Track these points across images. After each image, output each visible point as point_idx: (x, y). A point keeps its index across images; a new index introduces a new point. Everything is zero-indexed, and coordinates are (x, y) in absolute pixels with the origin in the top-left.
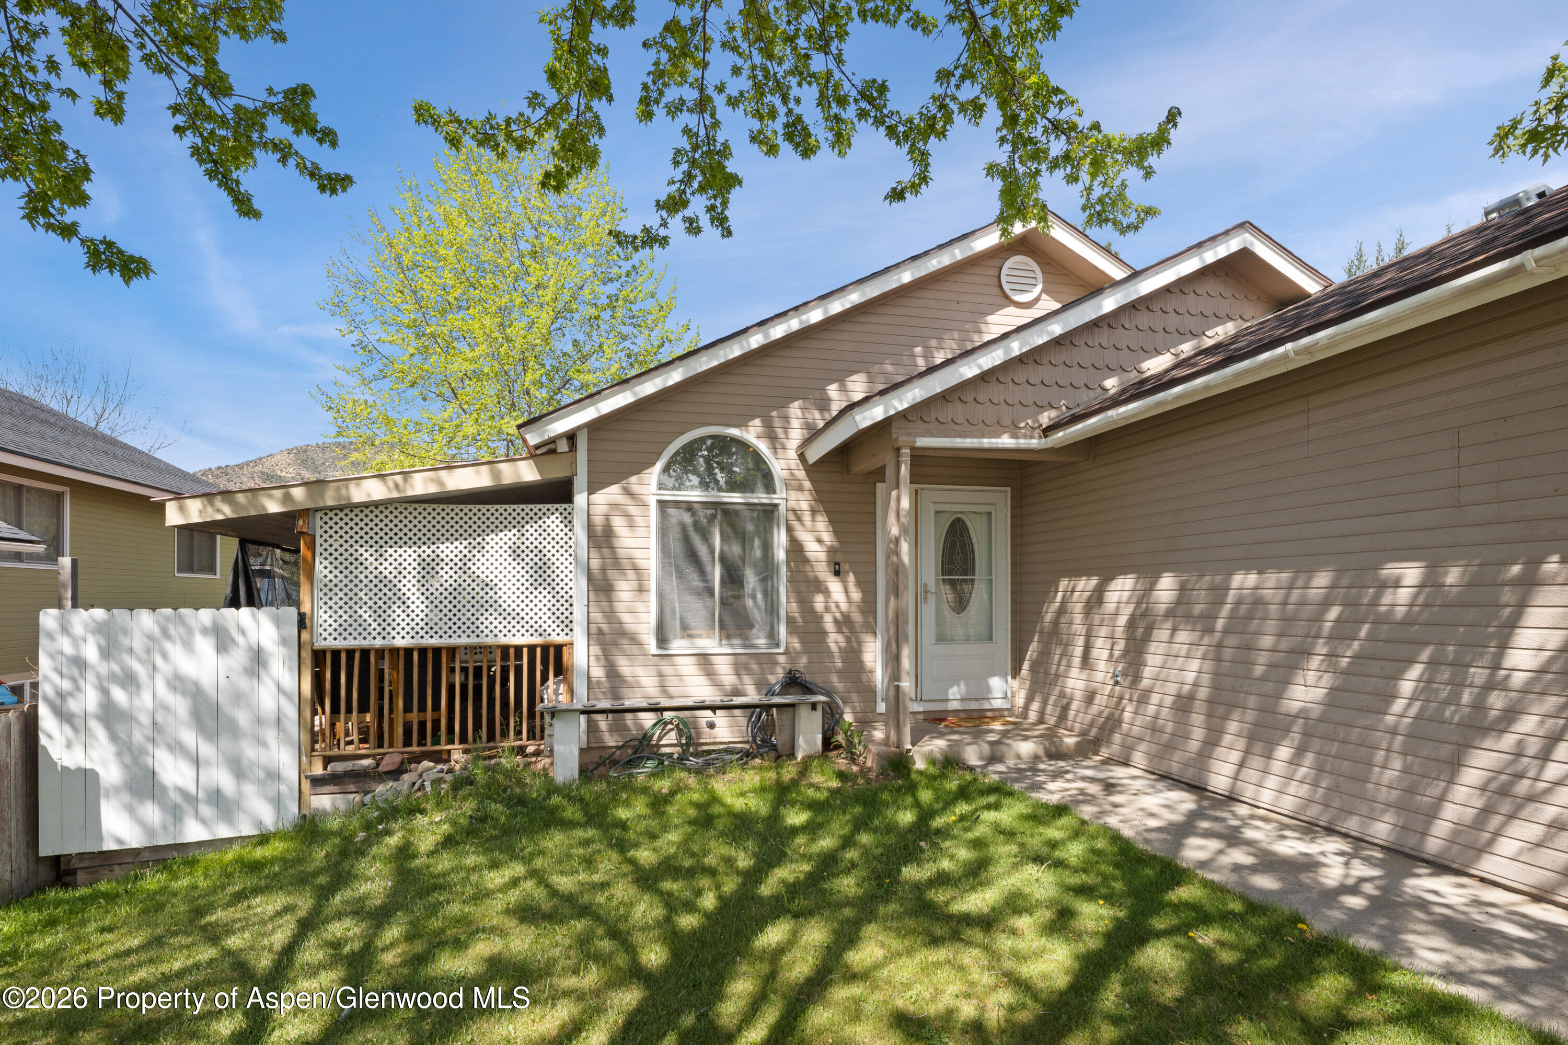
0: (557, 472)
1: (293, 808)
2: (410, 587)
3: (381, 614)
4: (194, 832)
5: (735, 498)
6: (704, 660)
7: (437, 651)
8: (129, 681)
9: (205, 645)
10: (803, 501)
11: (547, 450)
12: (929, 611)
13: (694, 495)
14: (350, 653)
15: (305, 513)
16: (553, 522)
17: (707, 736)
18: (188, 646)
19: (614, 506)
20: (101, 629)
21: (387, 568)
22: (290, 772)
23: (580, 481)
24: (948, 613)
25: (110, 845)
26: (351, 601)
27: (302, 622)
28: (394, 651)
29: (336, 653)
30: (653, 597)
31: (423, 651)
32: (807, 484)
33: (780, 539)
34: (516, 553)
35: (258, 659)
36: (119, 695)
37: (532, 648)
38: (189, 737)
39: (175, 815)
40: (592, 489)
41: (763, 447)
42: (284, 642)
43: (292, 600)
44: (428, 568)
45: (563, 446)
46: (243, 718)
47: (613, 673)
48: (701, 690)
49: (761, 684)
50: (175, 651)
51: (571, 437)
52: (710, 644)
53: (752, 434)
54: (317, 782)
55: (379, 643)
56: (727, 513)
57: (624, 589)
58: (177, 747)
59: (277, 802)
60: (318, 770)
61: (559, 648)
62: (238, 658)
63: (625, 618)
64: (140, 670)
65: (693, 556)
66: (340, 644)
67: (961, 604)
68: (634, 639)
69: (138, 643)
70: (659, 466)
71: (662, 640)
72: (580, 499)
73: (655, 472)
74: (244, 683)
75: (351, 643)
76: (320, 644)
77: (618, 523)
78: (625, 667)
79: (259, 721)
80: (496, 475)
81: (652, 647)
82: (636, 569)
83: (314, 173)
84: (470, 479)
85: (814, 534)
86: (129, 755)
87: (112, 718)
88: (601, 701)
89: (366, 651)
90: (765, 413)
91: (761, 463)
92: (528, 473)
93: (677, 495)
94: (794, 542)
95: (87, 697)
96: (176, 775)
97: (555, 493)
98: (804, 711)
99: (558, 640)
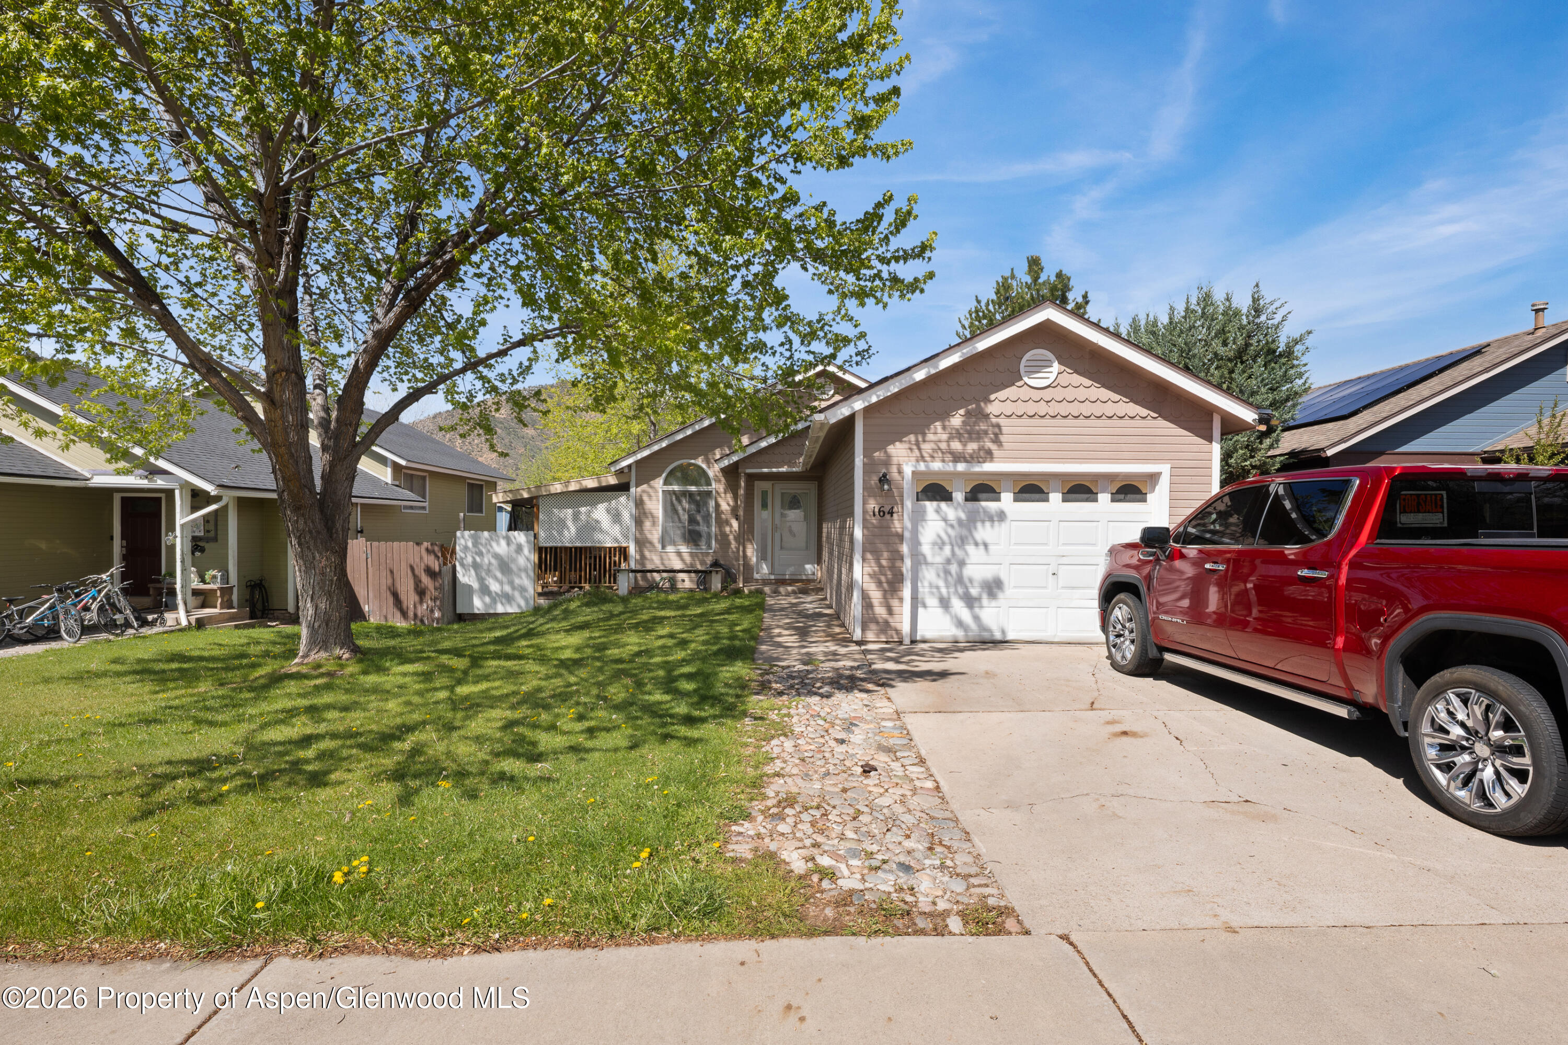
0: (624, 480)
1: (532, 602)
2: (570, 523)
3: (561, 533)
4: (500, 609)
5: (693, 488)
6: (679, 554)
7: (581, 548)
8: (480, 554)
9: (503, 543)
10: (721, 488)
11: (620, 472)
12: (778, 535)
13: (676, 488)
14: (551, 548)
15: (537, 497)
16: (623, 499)
17: (680, 585)
18: (498, 543)
19: (644, 491)
20: (472, 537)
21: (561, 515)
22: (531, 591)
23: (633, 483)
25: (476, 611)
26: (550, 529)
27: (535, 536)
28: (566, 548)
29: (546, 548)
30: (660, 528)
31: (576, 548)
32: (723, 479)
33: (712, 504)
34: (608, 511)
35: (519, 548)
36: (478, 559)
37: (615, 548)
38: (499, 575)
39: (494, 601)
40: (637, 486)
41: (704, 466)
42: (528, 542)
43: (532, 529)
44: (576, 517)
45: (626, 470)
46: (513, 566)
47: (643, 557)
48: (678, 565)
49: (703, 563)
50: (494, 544)
51: (629, 466)
52: (684, 549)
53: (700, 462)
54: (540, 594)
55: (560, 545)
56: (691, 495)
57: (647, 524)
58: (496, 579)
59: (526, 600)
60: (540, 590)
61: (625, 548)
62: (513, 547)
63: (648, 535)
64: (484, 551)
65: (675, 511)
66: (548, 545)
68: (651, 543)
69: (483, 541)
70: (664, 475)
71: (663, 547)
72: (633, 490)
73: (661, 479)
74: (514, 555)
75: (551, 544)
76: (540, 544)
77: (645, 498)
78: (647, 553)
79: (520, 570)
80: (599, 482)
81: (659, 547)
82: (653, 517)
84: (591, 483)
85: (726, 502)
86: (481, 580)
87: (476, 566)
88: (639, 567)
89: (556, 548)
90: (706, 453)
91: (704, 473)
92: (613, 481)
93: (670, 488)
94: (718, 505)
95: (469, 560)
96: (495, 587)
97: (623, 488)
98: (714, 574)
99: (624, 545)
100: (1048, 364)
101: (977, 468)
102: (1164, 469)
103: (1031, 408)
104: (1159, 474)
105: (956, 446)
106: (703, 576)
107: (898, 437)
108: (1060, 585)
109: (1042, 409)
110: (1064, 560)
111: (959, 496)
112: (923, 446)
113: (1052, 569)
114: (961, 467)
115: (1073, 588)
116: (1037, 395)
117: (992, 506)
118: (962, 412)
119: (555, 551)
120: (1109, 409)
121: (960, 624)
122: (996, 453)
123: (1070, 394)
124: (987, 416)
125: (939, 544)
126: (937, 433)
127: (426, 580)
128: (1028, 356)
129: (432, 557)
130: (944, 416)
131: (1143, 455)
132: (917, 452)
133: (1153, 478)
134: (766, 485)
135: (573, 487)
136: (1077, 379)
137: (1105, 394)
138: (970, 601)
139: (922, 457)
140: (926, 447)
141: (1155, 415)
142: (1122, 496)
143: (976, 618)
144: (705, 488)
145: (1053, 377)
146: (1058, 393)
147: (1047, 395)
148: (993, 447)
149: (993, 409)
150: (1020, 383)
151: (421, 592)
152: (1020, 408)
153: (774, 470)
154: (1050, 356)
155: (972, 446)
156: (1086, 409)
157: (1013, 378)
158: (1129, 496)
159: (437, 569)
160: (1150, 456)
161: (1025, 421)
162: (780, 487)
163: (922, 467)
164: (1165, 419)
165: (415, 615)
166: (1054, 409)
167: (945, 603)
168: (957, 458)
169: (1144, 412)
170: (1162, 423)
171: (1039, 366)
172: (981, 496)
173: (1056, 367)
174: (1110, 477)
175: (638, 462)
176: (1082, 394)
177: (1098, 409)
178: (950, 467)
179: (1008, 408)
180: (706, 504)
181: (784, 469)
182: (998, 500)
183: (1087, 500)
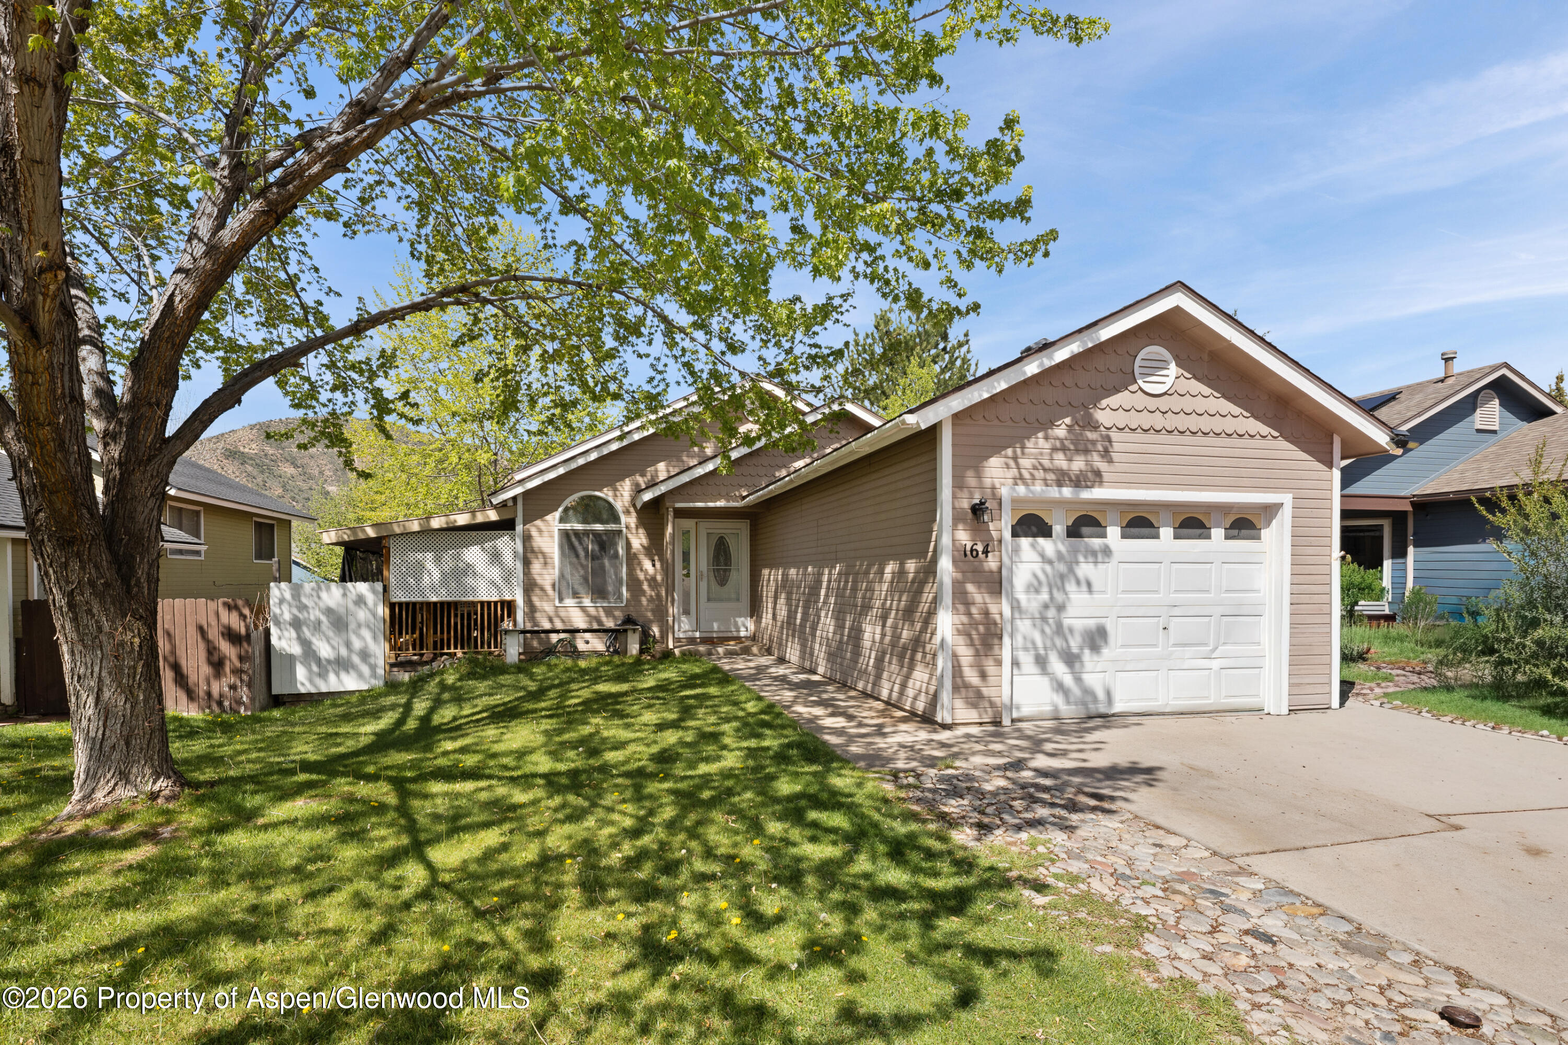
0: (507, 516)
1: (383, 677)
2: (433, 571)
3: (420, 584)
4: (334, 682)
5: (598, 527)
6: (582, 607)
8: (303, 608)
9: (338, 595)
10: (632, 524)
11: (502, 505)
12: (704, 585)
13: (576, 526)
14: (408, 604)
15: (387, 537)
16: (506, 540)
17: (583, 650)
19: (533, 528)
21: (419, 558)
22: (380, 659)
23: (519, 519)
24: (715, 586)
25: (300, 690)
26: (405, 578)
27: (386, 588)
28: (428, 603)
29: (401, 604)
30: (555, 570)
31: (442, 603)
32: (636, 518)
33: (622, 544)
34: (485, 553)
37: (496, 603)
38: (330, 634)
39: (326, 673)
40: (525, 523)
41: (611, 499)
42: (375, 596)
43: (381, 579)
44: (440, 561)
45: (510, 503)
47: (534, 612)
48: (581, 622)
49: (612, 619)
50: (324, 595)
51: (514, 498)
52: (588, 602)
53: (605, 493)
54: (393, 666)
55: (419, 599)
56: (595, 534)
57: (536, 567)
58: (326, 639)
59: (372, 668)
60: (393, 658)
61: (509, 601)
62: (352, 601)
63: (537, 577)
64: (309, 604)
65: (576, 554)
66: (402, 600)
67: (722, 581)
69: (308, 592)
70: (561, 510)
71: (561, 599)
72: (519, 528)
73: (557, 514)
75: (408, 599)
76: (394, 600)
77: (535, 536)
78: (539, 608)
79: (363, 627)
80: (475, 517)
82: (543, 553)
83: (411, 420)
84: (462, 519)
85: (638, 540)
86: (306, 644)
87: (296, 624)
88: (529, 626)
89: (414, 604)
90: (612, 482)
91: (611, 507)
92: (493, 516)
93: (568, 526)
94: (629, 545)
95: (287, 616)
96: (325, 650)
97: (506, 525)
98: (630, 633)
99: (508, 598)
100: (1162, 365)
101: (1086, 495)
102: (1286, 499)
103: (1146, 420)
104: (1279, 506)
105: (1060, 461)
106: (616, 635)
107: (997, 450)
108: (1171, 642)
109: (1158, 421)
110: (1176, 611)
111: (1059, 529)
112: (1022, 462)
113: (1162, 622)
114: (1067, 492)
115: (1185, 645)
116: (1152, 403)
117: (1096, 542)
118: (1068, 420)
119: (412, 607)
120: (1229, 425)
121: (1060, 687)
122: (1106, 477)
123: (1188, 404)
124: (1095, 427)
125: (1034, 588)
126: (1038, 444)
127: (225, 647)
128: (1142, 355)
129: (234, 616)
130: (1048, 424)
131: (1263, 482)
132: (1014, 472)
133: (1270, 511)
134: (689, 524)
135: (436, 523)
136: (1197, 386)
137: (1226, 406)
138: (1071, 659)
139: (1021, 478)
140: (1025, 463)
141: (1276, 434)
142: (1235, 532)
143: (1078, 680)
144: (612, 527)
145: (1169, 381)
146: (1174, 403)
147: (1164, 404)
148: (1102, 466)
149: (1103, 417)
150: (1133, 388)
151: (217, 664)
152: (1135, 420)
153: (711, 504)
154: (1166, 354)
155: (1078, 464)
156: (1205, 424)
157: (1125, 380)
158: (1244, 532)
159: (243, 631)
160: (1272, 483)
161: (1139, 436)
162: (706, 526)
163: (1021, 490)
164: (1287, 439)
165: (209, 694)
166: (1171, 422)
167: (1041, 662)
168: (1063, 477)
169: (1265, 430)
170: (1283, 444)
171: (1157, 366)
172: (1085, 530)
173: (1173, 369)
174: (1223, 509)
175: (527, 494)
176: (1200, 405)
177: (1217, 424)
178: (1054, 492)
179: (1121, 419)
180: (615, 545)
181: (721, 503)
182: (1104, 536)
183: (1200, 537)
